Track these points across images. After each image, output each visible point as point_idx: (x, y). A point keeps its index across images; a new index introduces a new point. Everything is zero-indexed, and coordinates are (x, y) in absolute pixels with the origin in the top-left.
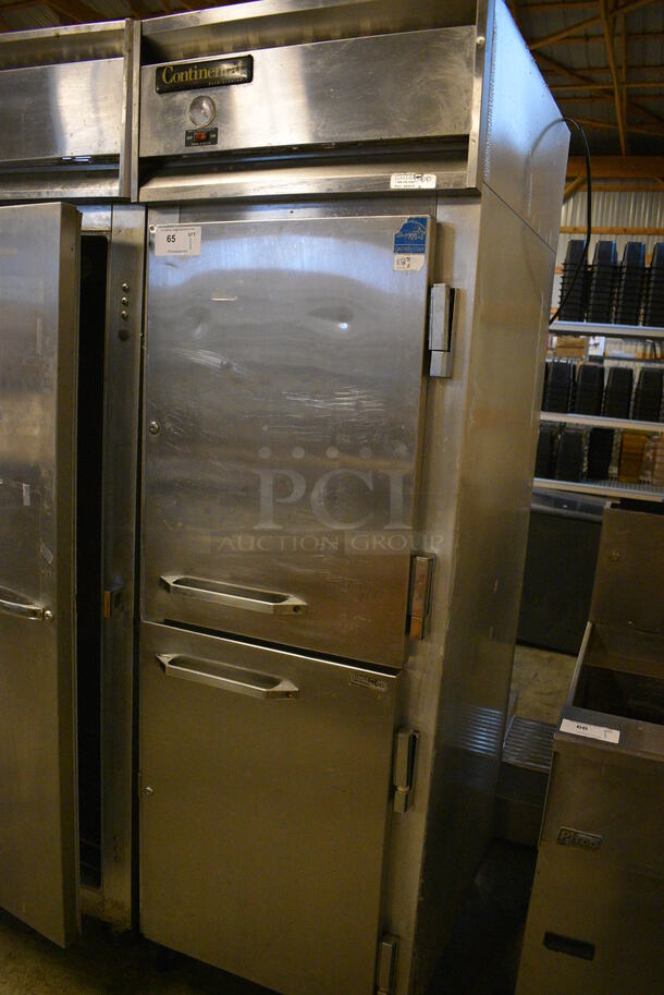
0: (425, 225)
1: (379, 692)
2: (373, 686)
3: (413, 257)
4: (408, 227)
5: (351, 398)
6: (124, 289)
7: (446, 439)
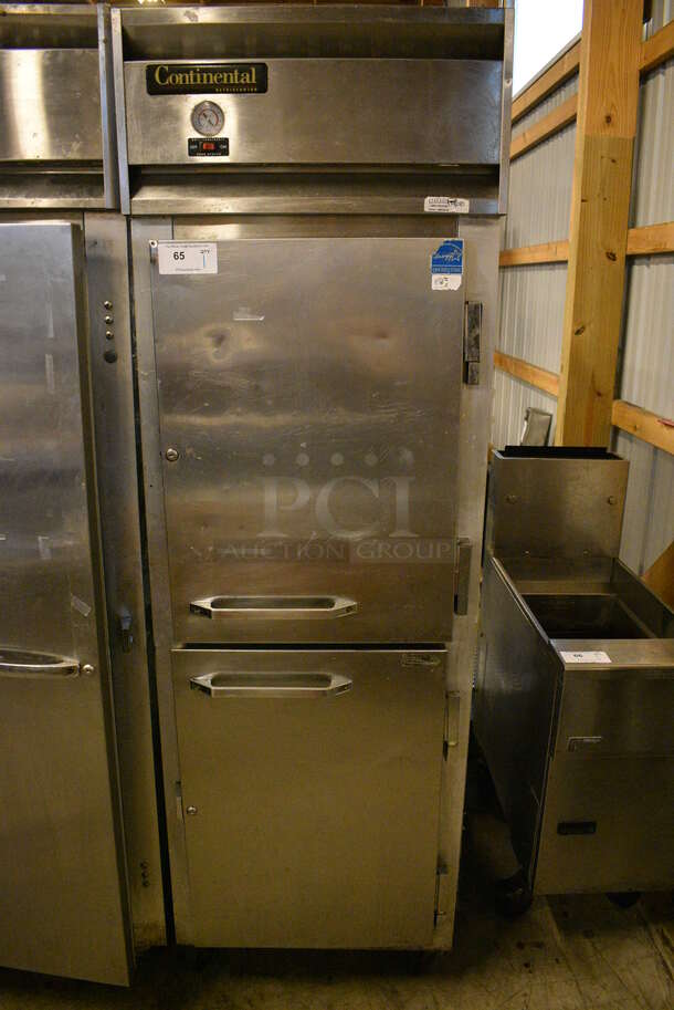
0: (461, 247)
1: (431, 667)
2: (427, 663)
3: (450, 276)
4: (443, 250)
5: (393, 410)
6: (107, 306)
7: (474, 437)
